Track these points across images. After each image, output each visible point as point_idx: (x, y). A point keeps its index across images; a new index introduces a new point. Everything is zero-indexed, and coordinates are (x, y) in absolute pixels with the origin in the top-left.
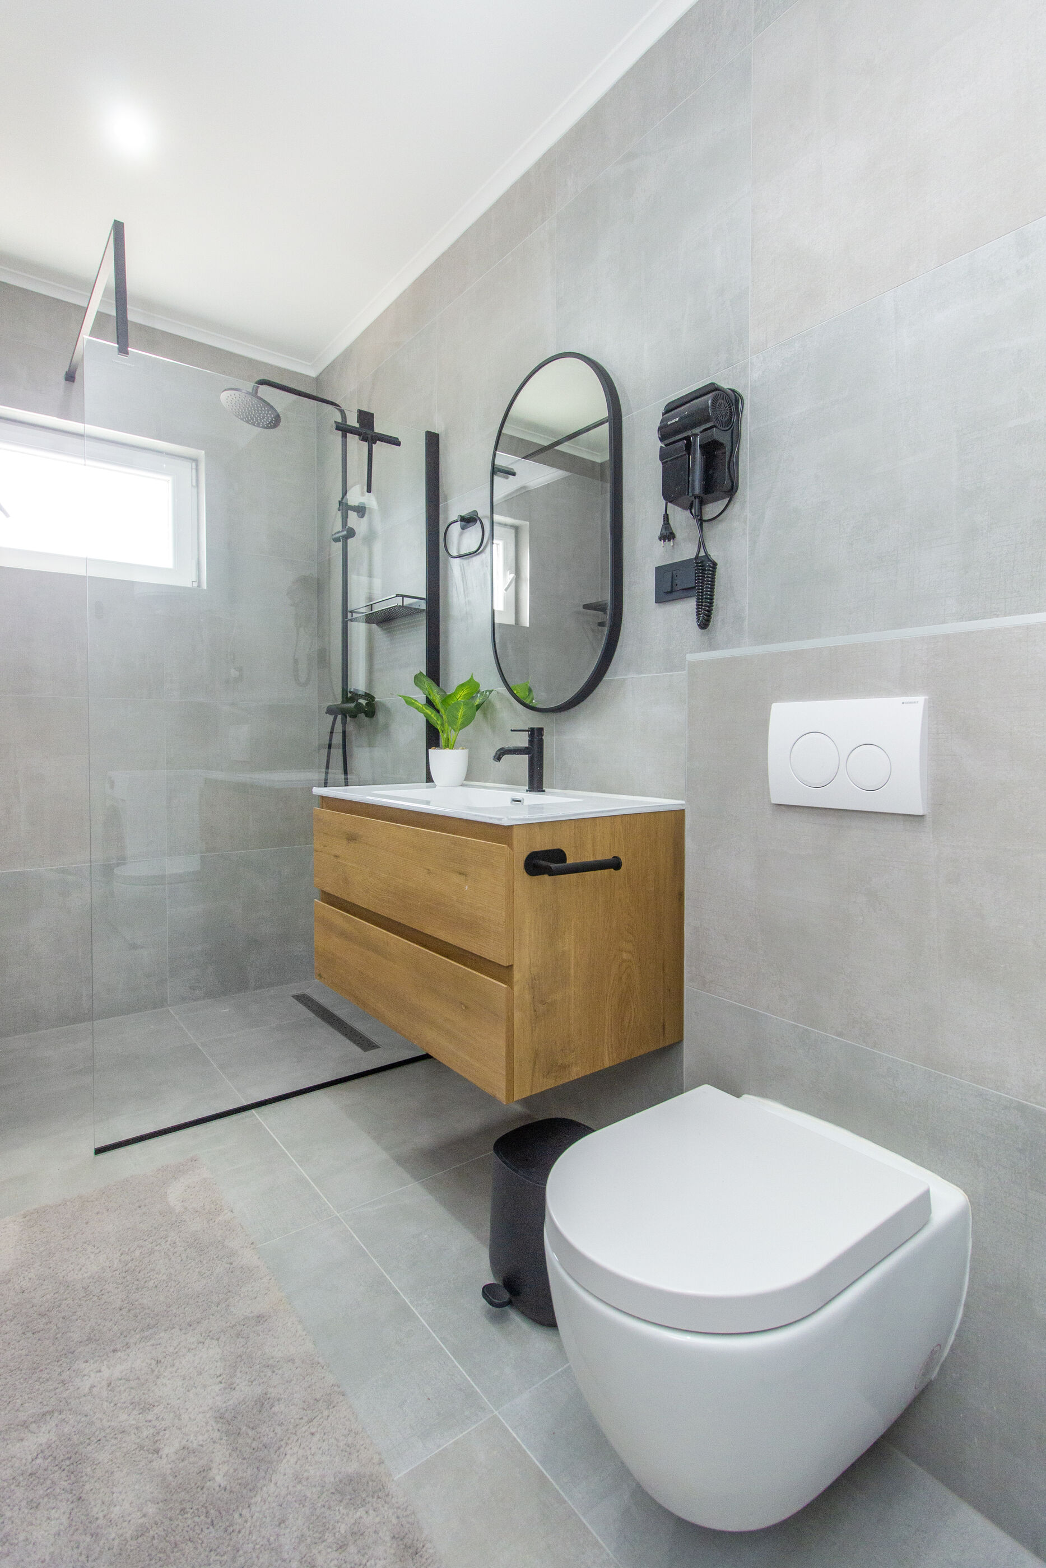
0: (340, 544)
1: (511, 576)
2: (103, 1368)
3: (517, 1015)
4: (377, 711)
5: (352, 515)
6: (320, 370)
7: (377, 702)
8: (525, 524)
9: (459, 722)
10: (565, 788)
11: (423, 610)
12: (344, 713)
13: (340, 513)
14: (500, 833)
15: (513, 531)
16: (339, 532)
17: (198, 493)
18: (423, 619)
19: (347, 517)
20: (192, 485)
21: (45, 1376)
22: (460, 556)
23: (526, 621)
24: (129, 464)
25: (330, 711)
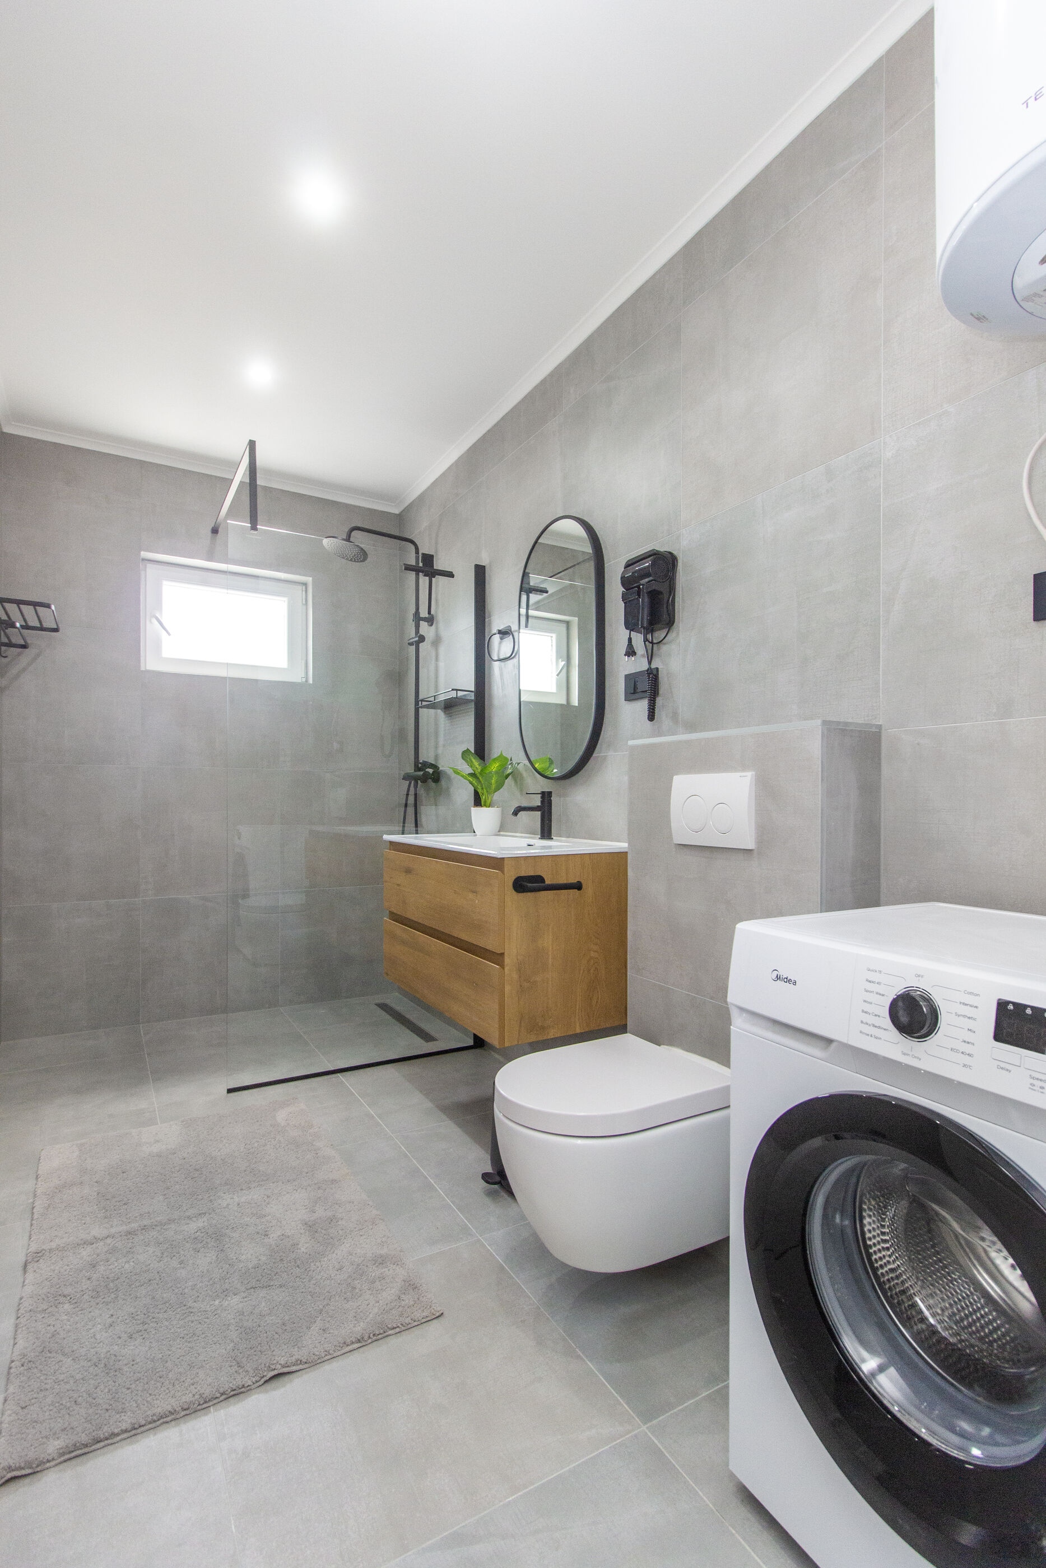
0: (414, 647)
1: (562, 663)
2: (235, 1197)
3: (507, 988)
4: (441, 778)
5: (423, 625)
6: (402, 509)
7: (441, 770)
8: (575, 620)
9: (493, 786)
10: (568, 837)
11: (472, 700)
12: (416, 779)
13: (414, 623)
14: (496, 863)
15: (565, 625)
16: (413, 638)
17: (307, 609)
18: (472, 705)
19: (419, 626)
20: (303, 604)
21: (200, 1197)
22: (500, 660)
23: (575, 701)
24: (255, 591)
25: (407, 777)
